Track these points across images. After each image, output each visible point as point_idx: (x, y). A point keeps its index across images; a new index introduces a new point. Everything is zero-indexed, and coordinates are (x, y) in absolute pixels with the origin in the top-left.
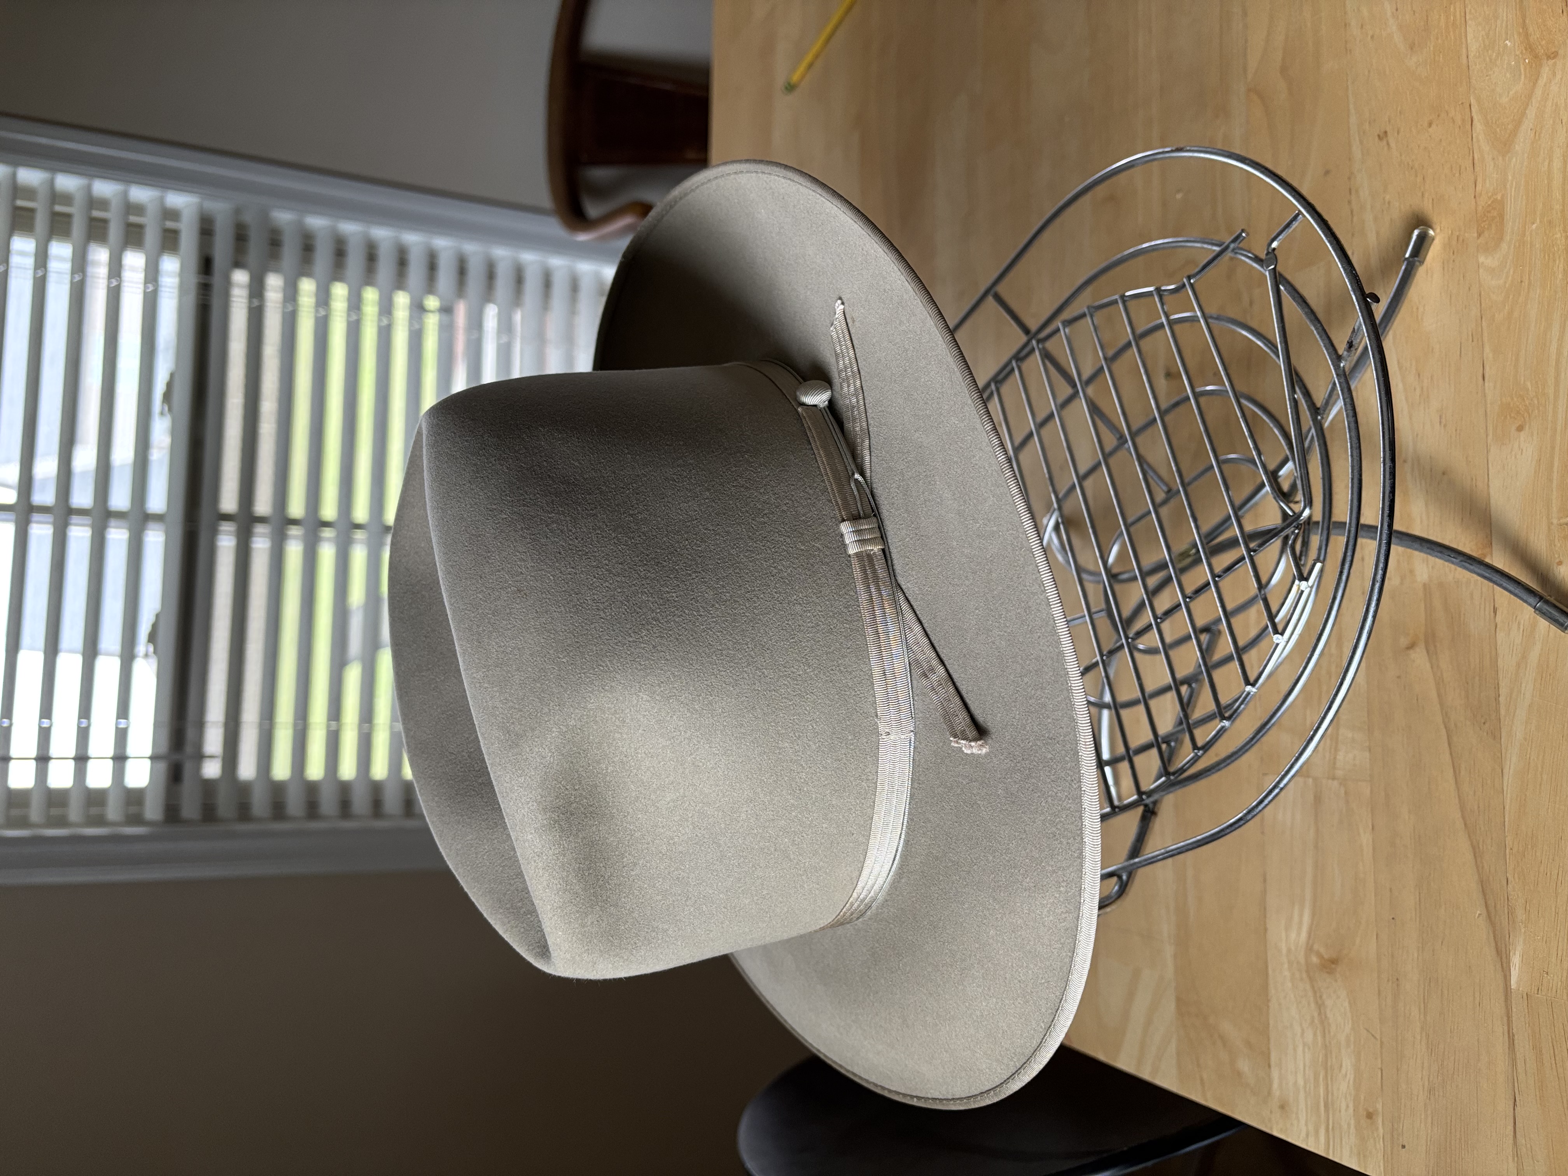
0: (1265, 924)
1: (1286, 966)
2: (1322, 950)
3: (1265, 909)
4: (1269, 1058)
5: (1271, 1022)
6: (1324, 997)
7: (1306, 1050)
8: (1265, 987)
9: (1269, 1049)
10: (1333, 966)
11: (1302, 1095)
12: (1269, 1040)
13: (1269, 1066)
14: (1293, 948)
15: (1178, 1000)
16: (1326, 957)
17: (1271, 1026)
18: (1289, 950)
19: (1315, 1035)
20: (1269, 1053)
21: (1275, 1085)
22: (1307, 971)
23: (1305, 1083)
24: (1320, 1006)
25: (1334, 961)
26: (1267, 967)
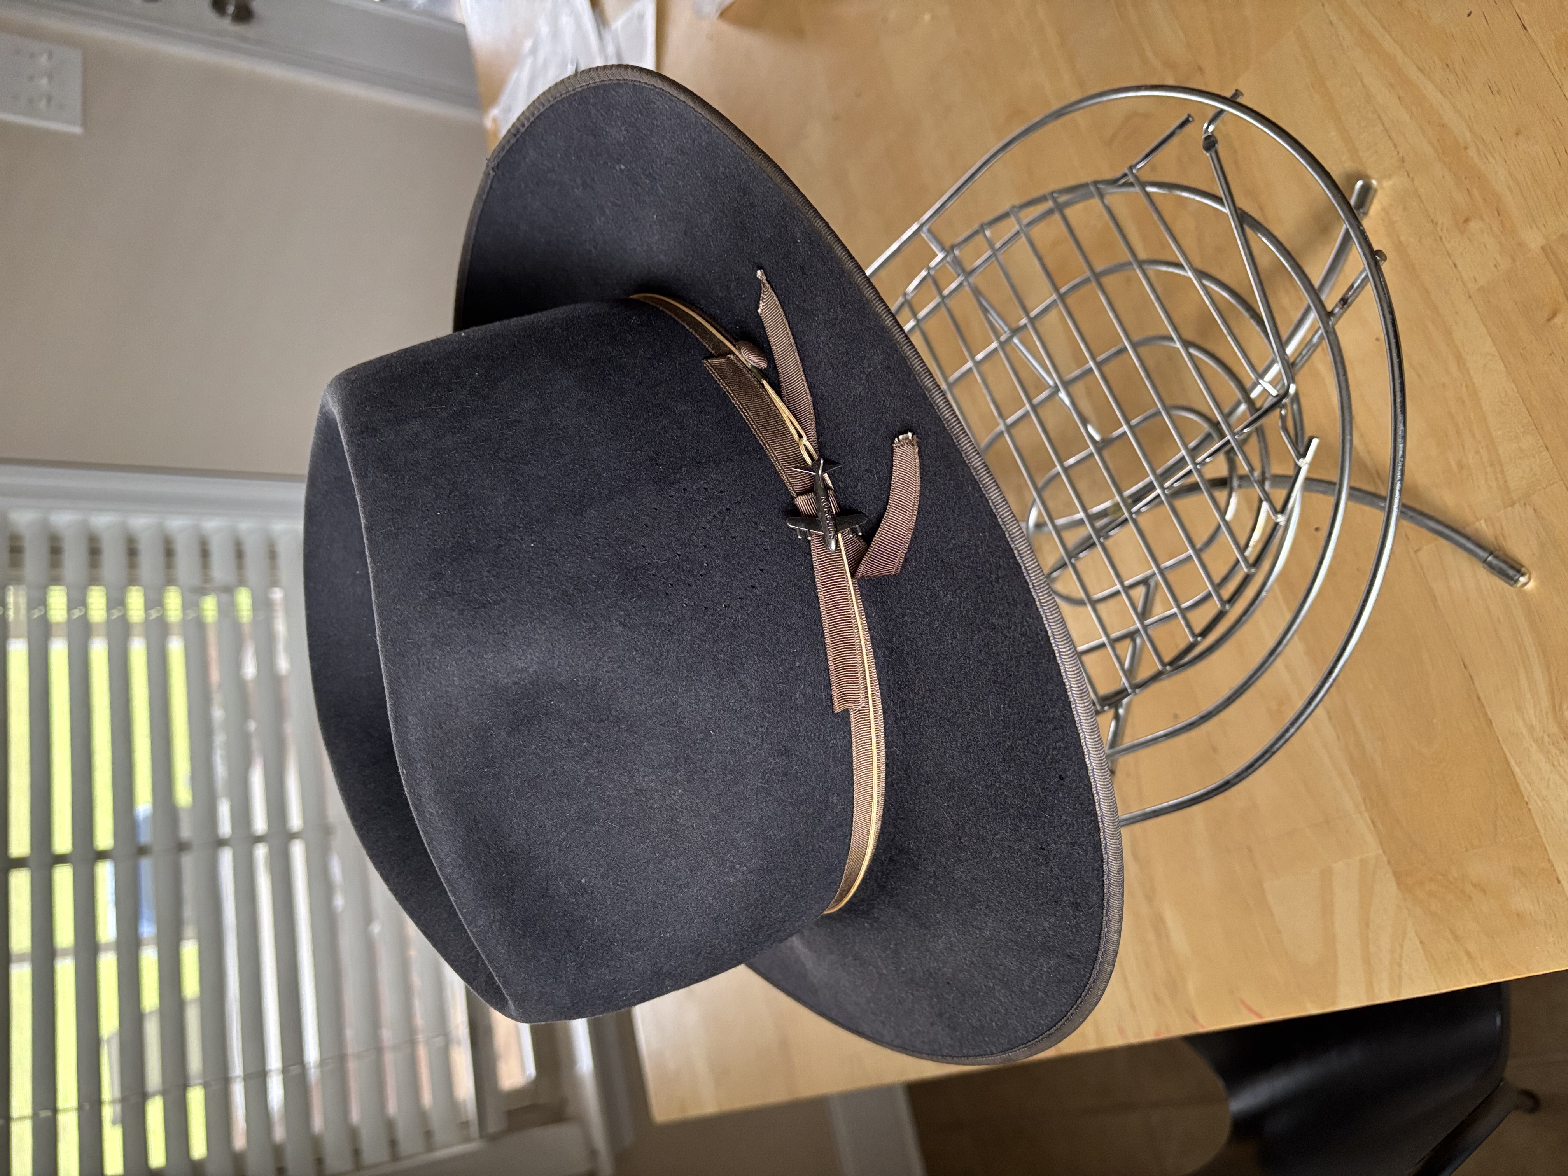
0: (1486, 714)
1: (1534, 748)
3: (1479, 699)
5: (1538, 824)
8: (1515, 790)
9: (1549, 860)
12: (1546, 849)
14: (1535, 722)
15: (1397, 875)
17: (1542, 832)
18: (1531, 729)
20: (1553, 866)
26: (1507, 763)
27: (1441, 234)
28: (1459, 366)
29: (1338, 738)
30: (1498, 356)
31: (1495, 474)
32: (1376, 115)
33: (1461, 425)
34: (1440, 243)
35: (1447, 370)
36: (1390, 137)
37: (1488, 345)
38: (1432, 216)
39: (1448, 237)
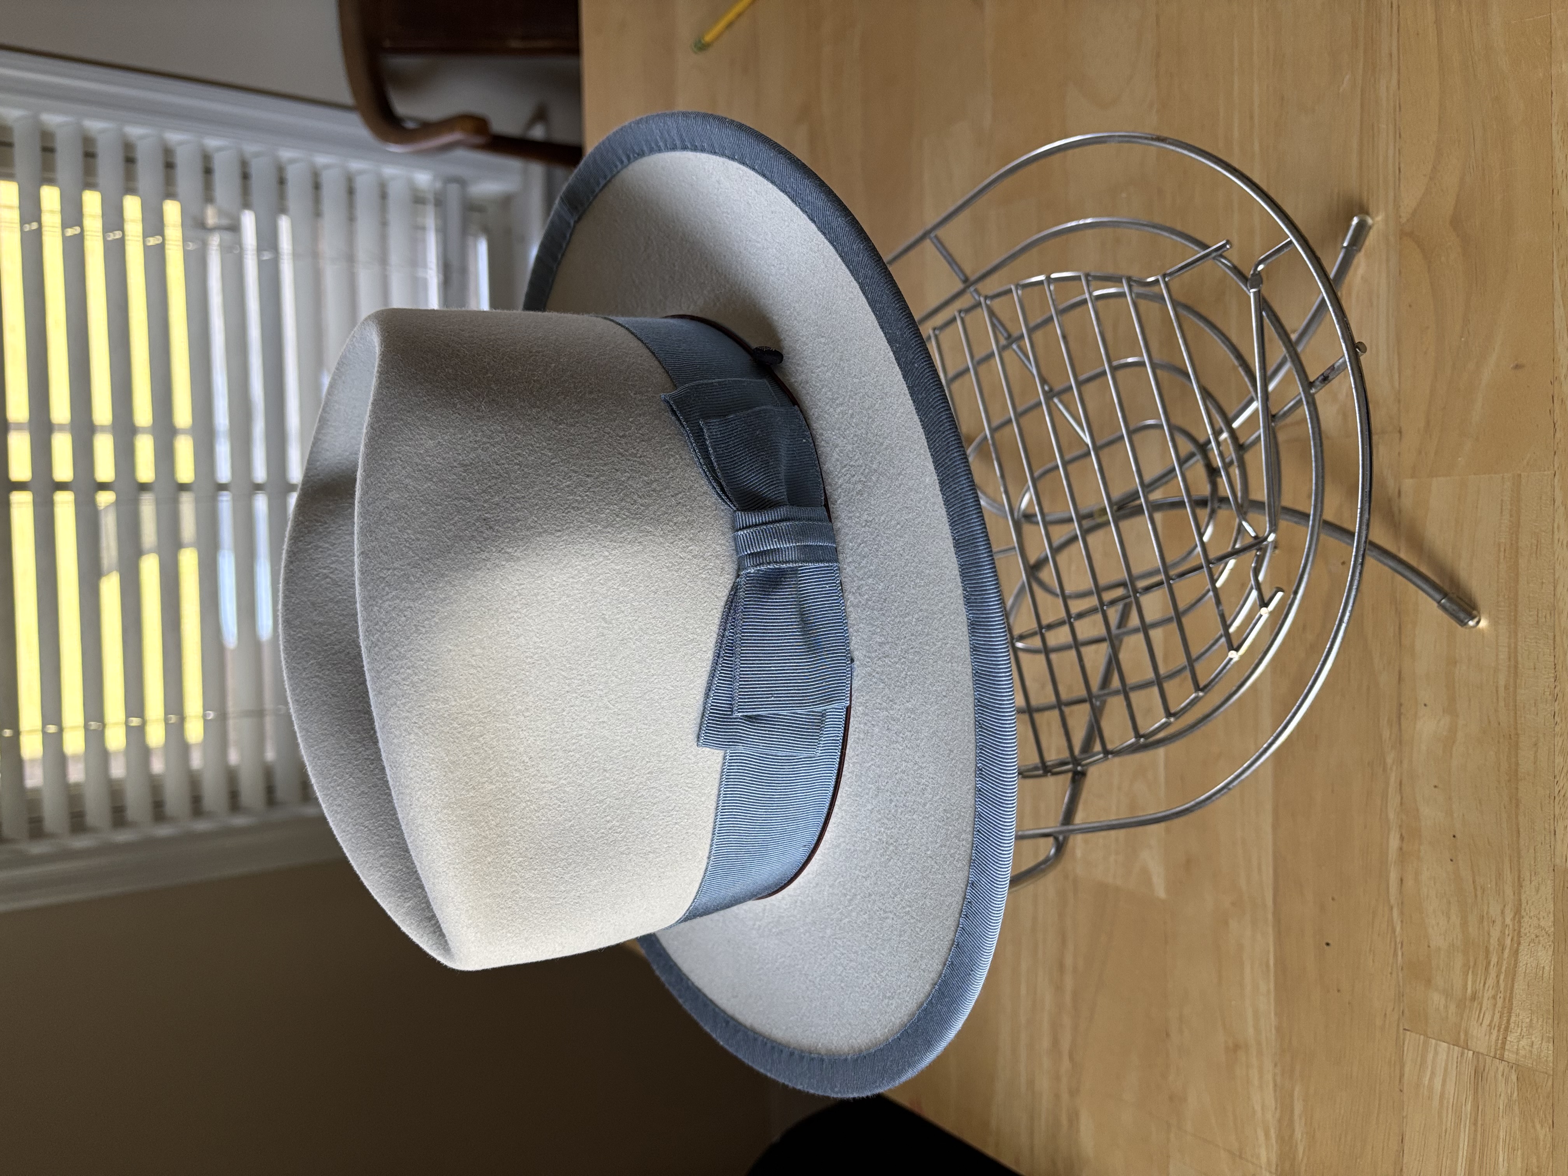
27: (1556, 795)
28: (1514, 917)
29: (1276, 1108)
30: (1552, 938)
31: (1499, 1027)
32: (1551, 635)
33: (1492, 964)
34: (1552, 802)
35: (1503, 912)
36: (1555, 665)
37: (1547, 923)
38: (1556, 772)
39: (1561, 802)
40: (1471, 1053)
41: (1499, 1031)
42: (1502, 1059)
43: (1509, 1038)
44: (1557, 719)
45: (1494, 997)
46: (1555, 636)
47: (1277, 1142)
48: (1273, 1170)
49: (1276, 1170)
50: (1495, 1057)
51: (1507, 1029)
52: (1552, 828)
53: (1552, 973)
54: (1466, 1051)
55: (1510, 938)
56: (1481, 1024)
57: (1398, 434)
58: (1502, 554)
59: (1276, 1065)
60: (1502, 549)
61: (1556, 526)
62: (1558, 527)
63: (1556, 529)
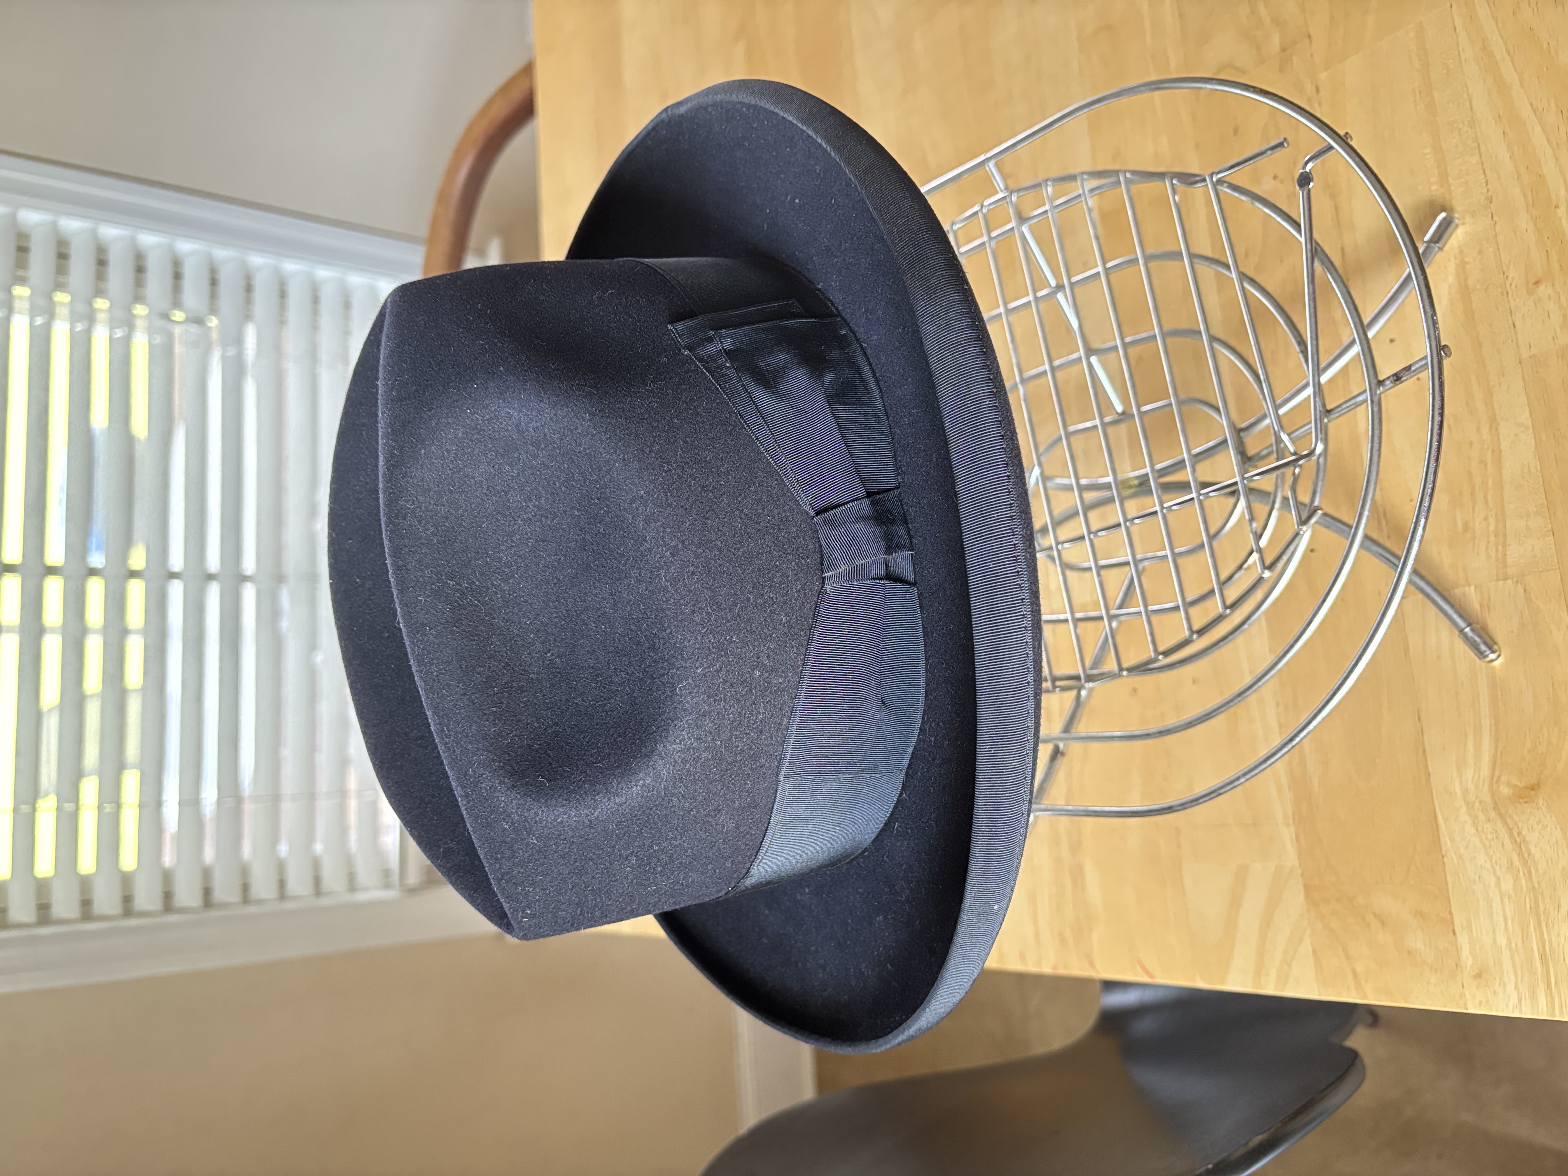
0: (1427, 767)
1: (1464, 809)
2: (1515, 781)
3: (1424, 751)
4: (1453, 922)
5: (1449, 879)
6: (1524, 832)
7: (1506, 900)
8: (1436, 842)
9: (1450, 913)
10: (1533, 793)
11: (1506, 954)
12: (1450, 902)
13: (1454, 933)
14: (1471, 787)
15: (1307, 887)
16: (1521, 785)
17: (1450, 885)
18: (1466, 791)
19: (1516, 879)
20: (1452, 918)
21: (1465, 952)
22: (1496, 808)
23: (1509, 939)
24: (1520, 844)
25: (1534, 787)
26: (1436, 817)
27: (1508, 289)
28: (1490, 428)
30: (1531, 430)
31: (1497, 545)
32: (1475, 144)
33: (1477, 487)
34: (1506, 298)
35: (1478, 430)
36: (1484, 171)
37: (1524, 416)
38: (1505, 268)
39: (1515, 294)
40: (1473, 588)
41: (1497, 550)
42: (1505, 579)
43: (1508, 553)
44: (1495, 218)
45: (1486, 519)
46: (1479, 145)
47: (1289, 788)
48: (1291, 821)
49: (1294, 819)
50: (1498, 580)
51: (1504, 545)
52: (1511, 322)
53: (1538, 463)
54: (1467, 588)
55: (1490, 452)
56: (1478, 553)
57: (1307, 40)
58: (1418, 96)
59: (1278, 705)
60: (1417, 93)
61: (1460, 49)
62: (1463, 50)
63: (1461, 52)
